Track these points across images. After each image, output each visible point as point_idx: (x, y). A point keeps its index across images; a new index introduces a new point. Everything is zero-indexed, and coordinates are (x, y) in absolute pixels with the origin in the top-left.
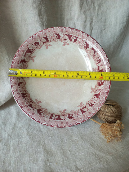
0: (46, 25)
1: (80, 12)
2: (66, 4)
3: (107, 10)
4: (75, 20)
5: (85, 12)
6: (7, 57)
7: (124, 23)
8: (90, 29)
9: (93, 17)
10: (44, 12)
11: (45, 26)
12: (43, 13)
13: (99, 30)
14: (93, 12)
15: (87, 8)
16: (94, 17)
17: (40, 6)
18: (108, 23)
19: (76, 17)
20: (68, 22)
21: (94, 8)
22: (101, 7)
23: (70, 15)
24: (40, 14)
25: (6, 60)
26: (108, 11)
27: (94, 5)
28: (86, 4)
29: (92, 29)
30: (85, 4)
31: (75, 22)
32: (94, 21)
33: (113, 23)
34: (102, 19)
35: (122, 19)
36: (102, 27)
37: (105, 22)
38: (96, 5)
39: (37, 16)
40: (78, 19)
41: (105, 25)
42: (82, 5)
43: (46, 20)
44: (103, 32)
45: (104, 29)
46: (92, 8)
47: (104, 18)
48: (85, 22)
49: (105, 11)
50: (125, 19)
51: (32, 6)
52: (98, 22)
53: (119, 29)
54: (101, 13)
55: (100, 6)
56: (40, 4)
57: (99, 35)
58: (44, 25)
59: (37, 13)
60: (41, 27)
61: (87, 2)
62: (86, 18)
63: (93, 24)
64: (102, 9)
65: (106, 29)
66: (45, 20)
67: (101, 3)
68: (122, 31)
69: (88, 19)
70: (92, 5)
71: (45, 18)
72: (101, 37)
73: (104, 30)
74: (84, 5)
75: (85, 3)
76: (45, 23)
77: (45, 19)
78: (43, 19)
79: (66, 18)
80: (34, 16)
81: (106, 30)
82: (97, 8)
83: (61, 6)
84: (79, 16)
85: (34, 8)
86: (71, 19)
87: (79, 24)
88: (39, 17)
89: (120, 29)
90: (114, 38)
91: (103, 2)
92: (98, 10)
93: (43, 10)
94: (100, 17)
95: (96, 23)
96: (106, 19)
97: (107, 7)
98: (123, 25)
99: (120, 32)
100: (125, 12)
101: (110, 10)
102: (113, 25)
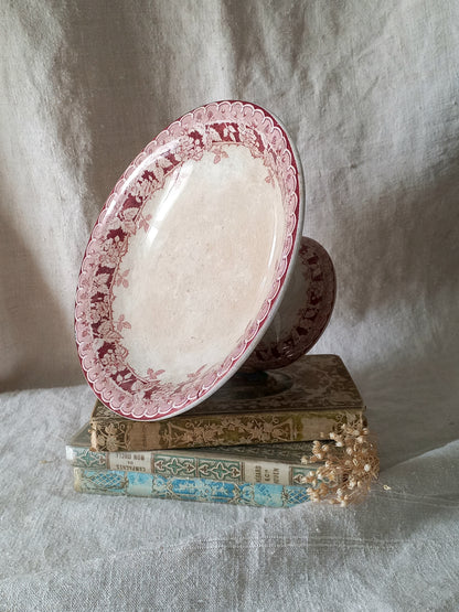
0: (86, 165)
2: (183, 85)
3: (370, 90)
7: (449, 141)
9: (298, 120)
10: (81, 126)
11: (82, 167)
12: (75, 129)
13: (326, 172)
15: (268, 92)
16: (304, 121)
17: (67, 110)
18: (375, 140)
21: (306, 87)
22: (345, 79)
24: (64, 132)
26: (376, 95)
27: (304, 76)
30: (259, 79)
32: (301, 136)
34: (346, 126)
35: (441, 125)
36: (345, 157)
37: (362, 137)
38: (317, 78)
39: (52, 141)
41: (356, 153)
42: (245, 85)
43: (90, 147)
44: (349, 177)
45: (354, 167)
46: (292, 93)
47: (351, 127)
49: (361, 94)
51: (38, 112)
52: (321, 138)
53: (427, 165)
54: (341, 103)
55: (333, 80)
56: (66, 103)
57: (327, 189)
58: (78, 165)
59: (54, 131)
60: (67, 172)
61: (272, 71)
64: (347, 88)
65: (362, 163)
66: (86, 149)
67: (341, 66)
70: (296, 78)
71: (83, 142)
72: (335, 199)
73: (354, 171)
74: (254, 84)
75: (257, 75)
76: (82, 160)
77: (86, 146)
78: (75, 147)
80: (44, 140)
81: (364, 167)
82: (317, 88)
83: (166, 94)
85: (44, 118)
88: (60, 143)
90: (398, 200)
91: (355, 59)
92: (326, 94)
93: (78, 120)
94: (331, 120)
95: (311, 142)
96: (363, 126)
97: (373, 77)
98: (446, 150)
99: (432, 178)
100: (452, 97)
101: (386, 88)
102: (395, 148)
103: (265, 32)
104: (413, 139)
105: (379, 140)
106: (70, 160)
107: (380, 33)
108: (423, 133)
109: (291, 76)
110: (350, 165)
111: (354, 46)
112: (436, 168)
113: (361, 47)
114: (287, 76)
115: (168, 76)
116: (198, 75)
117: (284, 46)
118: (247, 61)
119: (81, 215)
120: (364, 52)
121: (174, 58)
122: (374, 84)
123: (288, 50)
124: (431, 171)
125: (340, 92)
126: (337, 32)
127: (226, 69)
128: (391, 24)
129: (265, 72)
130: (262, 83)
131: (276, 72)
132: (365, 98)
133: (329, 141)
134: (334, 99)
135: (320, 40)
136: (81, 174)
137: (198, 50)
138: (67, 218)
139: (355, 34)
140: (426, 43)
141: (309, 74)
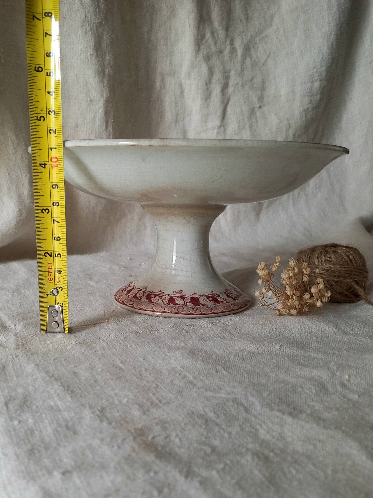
0: (109, 75)
1: (196, 57)
2: (161, 35)
3: (267, 60)
4: (182, 76)
5: (207, 58)
6: (14, 138)
7: (312, 95)
8: (222, 102)
9: (229, 72)
10: (107, 44)
11: (106, 76)
12: (104, 45)
13: (245, 108)
14: (231, 61)
15: (214, 49)
16: (233, 72)
17: (101, 30)
18: (270, 91)
19: (185, 69)
20: (163, 79)
21: (233, 51)
22: (253, 50)
23: (170, 63)
24: (98, 47)
25: (10, 143)
26: (270, 63)
27: (232, 44)
28: (211, 40)
29: (228, 103)
30: (209, 38)
31: (183, 81)
32: (231, 82)
33: (283, 92)
34: (255, 81)
35: (309, 85)
36: (255, 100)
37: (263, 89)
38: (238, 44)
39: (90, 51)
40: (189, 74)
41: (261, 98)
42: (202, 41)
43: (112, 63)
44: (258, 114)
45: (260, 107)
46: (227, 51)
47: (258, 80)
48: (208, 83)
49: (262, 62)
50: (317, 84)
51: (82, 26)
52: (242, 85)
53: (302, 109)
54: (252, 65)
55: (247, 49)
56: (100, 23)
57: (246, 120)
58: (104, 75)
59: (92, 44)
60: (97, 78)
61: (216, 35)
62: (211, 72)
63: (230, 89)
64: (254, 57)
65: (264, 106)
66: (109, 63)
67: (250, 41)
68: (309, 116)
69: (217, 76)
70: (228, 43)
71: (108, 58)
72: (251, 127)
73: (260, 110)
74: (206, 41)
75: (208, 35)
76: (107, 71)
77: (109, 61)
78: (103, 60)
79: (159, 70)
80: (83, 50)
81: (265, 109)
82: (240, 52)
84: (192, 66)
85: (86, 32)
86: (173, 73)
87: (193, 87)
88: (95, 54)
89: (305, 110)
90: (286, 131)
91: (258, 39)
92: (244, 57)
93: (106, 39)
94: (248, 74)
95: (237, 87)
96: (264, 82)
97: (268, 52)
98: (311, 101)
99: (304, 118)
100: (314, 67)
101: (275, 60)
102: (283, 98)
103: (212, 8)
104: (293, 92)
105: (272, 91)
106: (100, 69)
107: (271, 25)
108: (299, 89)
109: (226, 41)
110: (258, 106)
111: (257, 30)
112: (306, 111)
113: (261, 32)
114: (224, 41)
115: (151, 27)
116: (171, 29)
117: (223, 20)
118: (204, 24)
119: (103, 114)
120: (263, 35)
121: (156, 14)
122: (269, 56)
123: (224, 23)
124: (304, 113)
125: (251, 57)
126: (247, 20)
127: (192, 26)
128: (276, 20)
129: (213, 33)
130: (211, 41)
131: (218, 36)
132: (264, 65)
133: (246, 88)
134: (248, 62)
135: (239, 22)
136: (106, 82)
137: (173, 11)
138: (92, 116)
139: (257, 23)
140: (299, 33)
141: (234, 42)
